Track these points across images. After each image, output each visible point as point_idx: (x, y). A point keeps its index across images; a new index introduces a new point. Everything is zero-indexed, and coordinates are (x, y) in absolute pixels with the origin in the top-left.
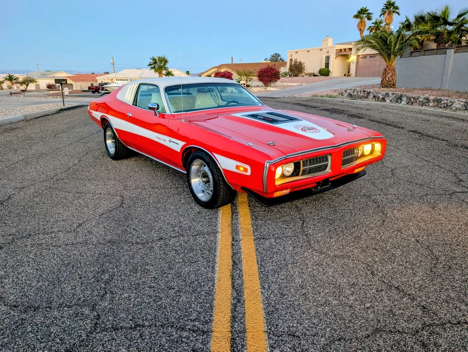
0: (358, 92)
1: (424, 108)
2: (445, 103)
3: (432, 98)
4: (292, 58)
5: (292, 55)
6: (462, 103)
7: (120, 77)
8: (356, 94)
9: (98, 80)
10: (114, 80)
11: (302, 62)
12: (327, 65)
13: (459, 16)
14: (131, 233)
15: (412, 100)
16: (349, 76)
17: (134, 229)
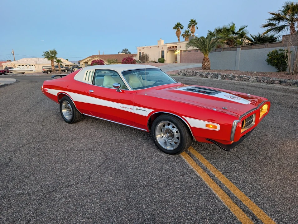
0: (189, 72)
1: (233, 81)
2: (244, 78)
3: (237, 75)
4: (140, 51)
5: (140, 50)
6: (255, 78)
7: (20, 63)
8: (188, 73)
9: (3, 66)
10: (16, 65)
11: (147, 54)
12: (163, 56)
13: (240, 30)
14: (135, 179)
15: (225, 77)
16: (176, 62)
17: (134, 175)
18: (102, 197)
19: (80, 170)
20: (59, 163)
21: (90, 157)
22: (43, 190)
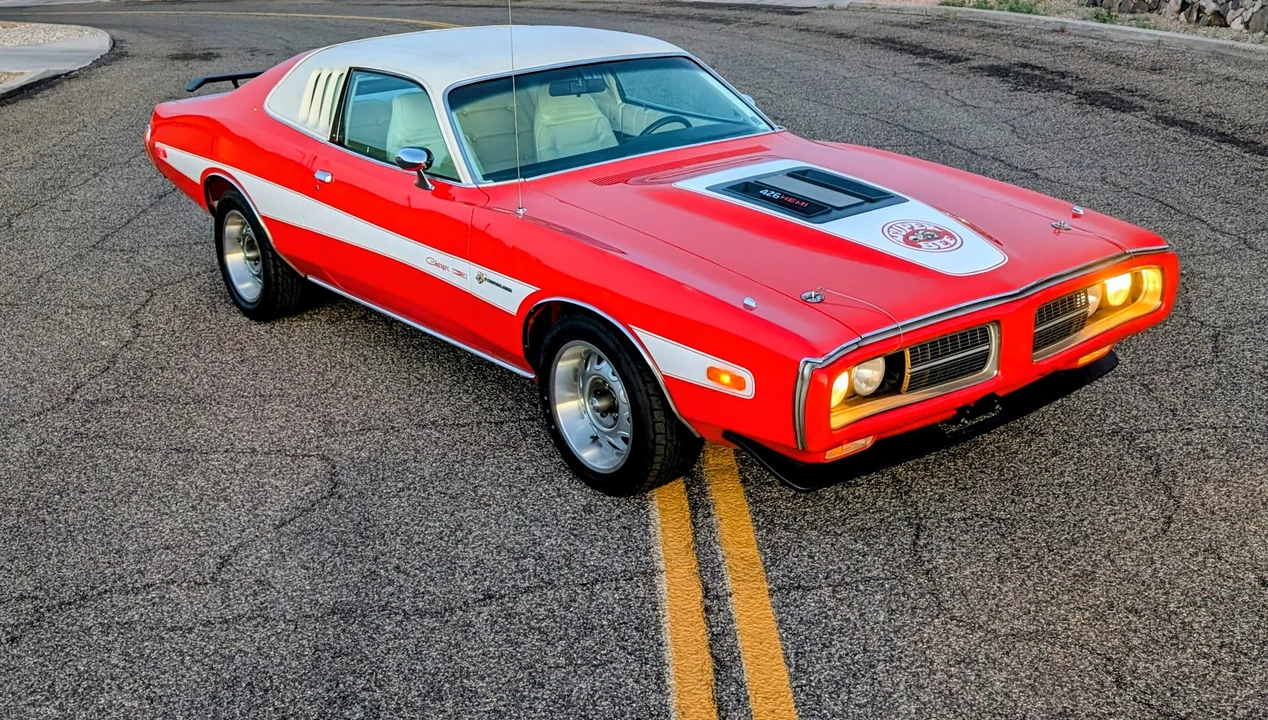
14: (391, 582)
17: (397, 568)
18: (233, 637)
19: (202, 534)
20: (134, 498)
21: (264, 485)
22: (41, 594)
